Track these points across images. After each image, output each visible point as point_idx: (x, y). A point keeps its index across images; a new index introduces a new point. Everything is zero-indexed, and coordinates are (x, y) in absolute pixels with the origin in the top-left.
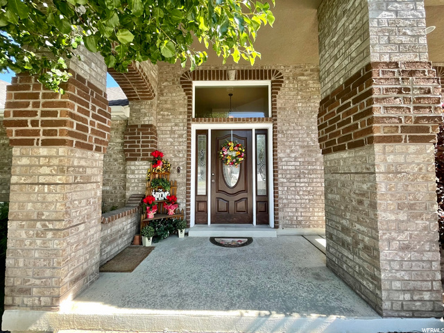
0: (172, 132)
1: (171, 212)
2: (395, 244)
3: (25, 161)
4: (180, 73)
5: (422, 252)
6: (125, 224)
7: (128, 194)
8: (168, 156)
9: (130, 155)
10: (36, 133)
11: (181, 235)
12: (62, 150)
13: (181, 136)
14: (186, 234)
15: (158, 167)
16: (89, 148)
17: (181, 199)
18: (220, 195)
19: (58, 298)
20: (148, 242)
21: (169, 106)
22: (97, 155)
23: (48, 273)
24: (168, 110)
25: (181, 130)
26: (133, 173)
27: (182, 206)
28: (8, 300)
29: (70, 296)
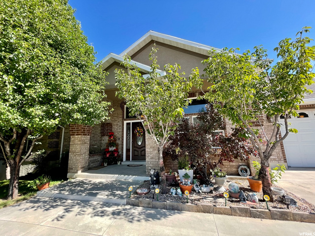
0: (117, 125)
1: (116, 155)
2: (149, 157)
3: (73, 139)
4: (120, 102)
5: (156, 159)
6: (98, 158)
7: (102, 148)
8: (116, 134)
9: (103, 134)
10: (75, 133)
11: (119, 163)
12: (80, 136)
13: (120, 126)
14: (121, 164)
15: (112, 138)
16: (86, 135)
17: (120, 150)
18: (135, 149)
19: (78, 170)
20: (106, 165)
21: (116, 115)
22: (88, 136)
23: (76, 164)
24: (116, 116)
25: (120, 124)
26: (103, 141)
27: (120, 153)
28: (68, 171)
29: (80, 171)
